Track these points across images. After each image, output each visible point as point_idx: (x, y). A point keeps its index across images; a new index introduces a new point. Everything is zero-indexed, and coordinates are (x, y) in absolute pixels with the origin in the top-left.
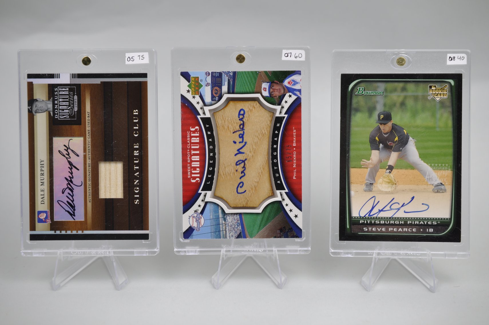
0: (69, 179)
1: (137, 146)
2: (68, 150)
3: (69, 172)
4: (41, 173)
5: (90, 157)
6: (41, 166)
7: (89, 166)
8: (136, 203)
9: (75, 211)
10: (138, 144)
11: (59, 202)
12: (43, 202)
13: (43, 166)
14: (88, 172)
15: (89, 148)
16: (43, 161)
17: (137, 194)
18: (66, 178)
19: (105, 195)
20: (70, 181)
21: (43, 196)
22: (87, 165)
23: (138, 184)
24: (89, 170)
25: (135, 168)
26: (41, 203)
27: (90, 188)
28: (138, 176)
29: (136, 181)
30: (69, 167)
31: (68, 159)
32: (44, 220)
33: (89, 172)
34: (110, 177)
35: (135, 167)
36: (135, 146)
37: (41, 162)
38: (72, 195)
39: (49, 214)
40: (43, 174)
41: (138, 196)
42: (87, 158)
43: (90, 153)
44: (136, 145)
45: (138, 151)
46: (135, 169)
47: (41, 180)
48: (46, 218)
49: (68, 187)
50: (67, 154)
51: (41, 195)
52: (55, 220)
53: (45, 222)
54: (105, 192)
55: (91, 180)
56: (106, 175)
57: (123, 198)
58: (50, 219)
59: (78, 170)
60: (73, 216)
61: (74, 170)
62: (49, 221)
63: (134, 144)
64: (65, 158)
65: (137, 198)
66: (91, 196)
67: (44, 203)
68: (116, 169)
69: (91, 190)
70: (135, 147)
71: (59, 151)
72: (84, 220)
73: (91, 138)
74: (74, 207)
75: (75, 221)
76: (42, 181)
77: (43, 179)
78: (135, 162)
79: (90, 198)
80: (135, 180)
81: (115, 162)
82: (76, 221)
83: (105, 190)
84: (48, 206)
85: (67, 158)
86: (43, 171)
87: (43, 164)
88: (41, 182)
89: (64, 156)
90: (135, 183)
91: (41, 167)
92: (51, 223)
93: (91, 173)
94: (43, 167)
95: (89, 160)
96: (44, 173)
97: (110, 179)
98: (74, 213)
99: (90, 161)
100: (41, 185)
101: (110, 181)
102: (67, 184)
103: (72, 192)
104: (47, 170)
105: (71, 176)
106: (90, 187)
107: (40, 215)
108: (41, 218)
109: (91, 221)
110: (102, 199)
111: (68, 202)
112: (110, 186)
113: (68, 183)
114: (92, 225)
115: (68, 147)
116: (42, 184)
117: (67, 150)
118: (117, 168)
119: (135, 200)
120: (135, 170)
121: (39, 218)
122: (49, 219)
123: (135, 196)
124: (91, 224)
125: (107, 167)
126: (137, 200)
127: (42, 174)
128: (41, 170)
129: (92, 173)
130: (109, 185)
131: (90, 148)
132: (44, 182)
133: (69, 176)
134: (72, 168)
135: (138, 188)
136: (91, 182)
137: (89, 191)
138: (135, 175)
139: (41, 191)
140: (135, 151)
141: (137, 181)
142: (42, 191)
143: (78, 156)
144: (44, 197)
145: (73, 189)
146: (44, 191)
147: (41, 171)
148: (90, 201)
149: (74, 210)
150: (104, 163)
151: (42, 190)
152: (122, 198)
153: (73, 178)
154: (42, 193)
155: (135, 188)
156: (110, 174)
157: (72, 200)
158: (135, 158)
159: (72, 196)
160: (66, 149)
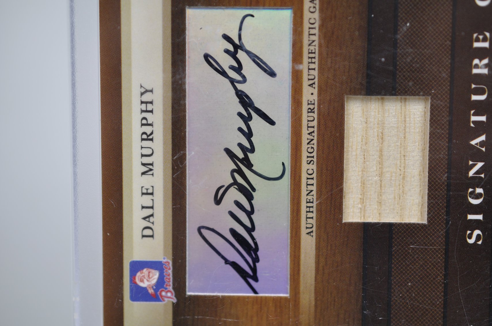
0: (241, 155)
1: (485, 40)
2: (236, 52)
3: (240, 130)
4: (144, 133)
5: (316, 80)
6: (143, 107)
7: (311, 111)
8: (471, 241)
9: (257, 264)
10: (488, 34)
11: (204, 232)
12: (148, 232)
13: (150, 107)
14: (305, 131)
15: (312, 48)
16: (151, 91)
17: (475, 210)
18: (228, 152)
19: (363, 210)
20: (241, 161)
21: (149, 212)
22: (305, 107)
23: (483, 176)
24: (311, 124)
25: (474, 118)
26: (143, 236)
27: (310, 188)
28: (484, 149)
29: (474, 165)
30: (240, 114)
31: (237, 85)
32: (151, 291)
33: (311, 130)
34: (381, 151)
35: (474, 115)
36: (478, 40)
37: (142, 94)
38: (248, 208)
39: (170, 272)
40: (150, 137)
41: (480, 217)
42: (306, 83)
43: (316, 66)
44: (481, 37)
45: (486, 61)
46: (474, 122)
47: (143, 156)
48: (160, 284)
49: (235, 182)
50: (232, 68)
51: (143, 207)
52: (189, 293)
53: (155, 298)
54: (362, 201)
55: (315, 160)
56: (366, 143)
57: (425, 222)
58: (174, 288)
59: (272, 123)
60: (251, 281)
61: (256, 122)
62: (169, 294)
63: (475, 35)
64: (227, 81)
65: (476, 225)
66: (314, 215)
67: (152, 236)
68: (405, 121)
69: (314, 193)
70: (476, 45)
71: (207, 57)
72: (287, 295)
73: (321, 10)
74: (257, 249)
75: (257, 297)
76: (146, 160)
77: (148, 152)
78: (474, 98)
79: (310, 221)
80: (471, 163)
81: (399, 97)
82: (261, 297)
83: (363, 194)
84: (165, 247)
85: (233, 82)
86: (151, 125)
87: (151, 103)
88: (144, 165)
89: (223, 73)
90: (471, 173)
91: (142, 111)
92: (175, 300)
93: (315, 134)
94: (151, 111)
95: (311, 90)
96: (152, 133)
97: (381, 156)
98: (254, 270)
99: (316, 92)
100: (143, 173)
101: (381, 163)
102: (233, 171)
103: (250, 198)
104: (164, 123)
105: (248, 145)
106: (310, 182)
107: (139, 274)
108: (142, 285)
109: (313, 299)
110: (351, 224)
111: (233, 232)
112: (381, 181)
113: (235, 168)
114: (316, 311)
115: (237, 41)
116: (145, 169)
117: (234, 55)
118: (408, 119)
119: (469, 232)
120: (472, 125)
121: (135, 283)
122: (171, 288)
123: (470, 217)
124: (313, 309)
125: (373, 114)
126: (477, 232)
127: (148, 137)
128: (144, 122)
129: (318, 135)
130: (377, 178)
131: (315, 48)
132: (152, 164)
133: (240, 145)
134: (250, 118)
135: (479, 190)
136: (314, 167)
137: (309, 197)
138: (473, 142)
139: (143, 194)
140: (476, 61)
141: (480, 165)
142: (147, 194)
143: (272, 74)
144: (152, 215)
145: (254, 190)
146: (152, 194)
147: (143, 125)
148: (310, 230)
149: (256, 260)
150: (363, 100)
151: (145, 191)
152: (420, 222)
153: (252, 150)
154: (147, 201)
155: (471, 190)
156: (382, 138)
157: (249, 225)
158: (473, 86)
159: (250, 214)
160: (231, 48)
